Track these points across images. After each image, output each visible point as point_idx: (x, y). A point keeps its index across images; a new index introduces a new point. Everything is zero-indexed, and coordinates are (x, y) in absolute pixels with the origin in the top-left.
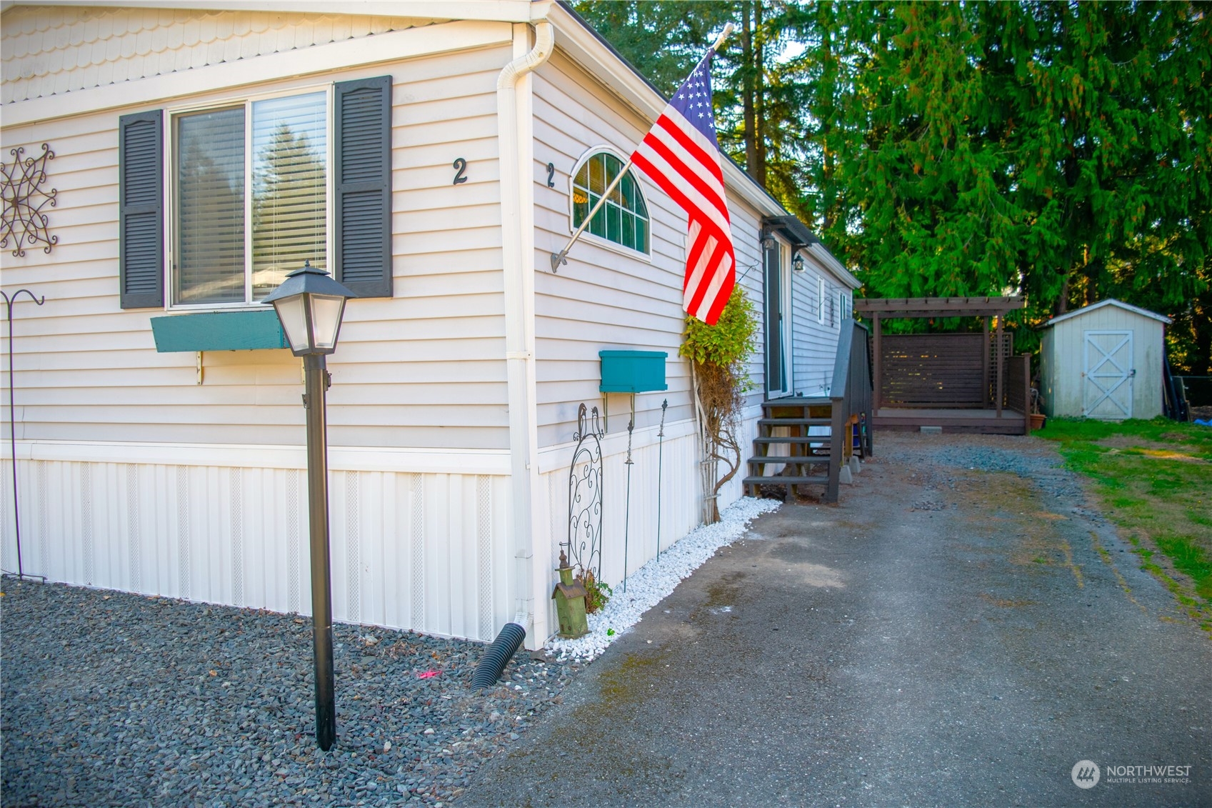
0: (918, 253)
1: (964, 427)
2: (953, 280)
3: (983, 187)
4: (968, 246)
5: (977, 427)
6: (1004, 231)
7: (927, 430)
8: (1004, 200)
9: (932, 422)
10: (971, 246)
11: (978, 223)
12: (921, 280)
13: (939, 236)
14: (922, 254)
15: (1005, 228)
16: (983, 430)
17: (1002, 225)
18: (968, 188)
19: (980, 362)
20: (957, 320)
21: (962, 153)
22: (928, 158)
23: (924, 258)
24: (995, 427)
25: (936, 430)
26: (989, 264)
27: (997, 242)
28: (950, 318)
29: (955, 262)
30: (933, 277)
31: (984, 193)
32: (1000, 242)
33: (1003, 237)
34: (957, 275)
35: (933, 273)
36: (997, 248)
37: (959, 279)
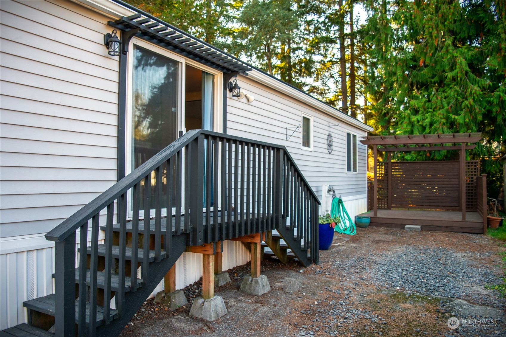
0: (420, 112)
1: (438, 226)
2: (441, 127)
3: (462, 69)
4: (451, 107)
5: (447, 227)
6: (475, 95)
7: (409, 228)
8: (475, 77)
9: (414, 222)
10: (453, 106)
11: (458, 91)
12: (420, 129)
13: (432, 101)
14: (423, 113)
15: (476, 93)
16: (452, 229)
17: (474, 91)
18: (452, 69)
19: (457, 180)
20: (444, 152)
21: (447, 48)
22: (428, 55)
23: (424, 115)
24: (461, 228)
25: (416, 228)
26: (465, 117)
27: (470, 103)
28: (439, 151)
29: (442, 116)
30: (429, 126)
31: (462, 72)
32: (472, 103)
33: (474, 99)
34: (444, 124)
35: (428, 124)
36: (469, 106)
37: (445, 127)
